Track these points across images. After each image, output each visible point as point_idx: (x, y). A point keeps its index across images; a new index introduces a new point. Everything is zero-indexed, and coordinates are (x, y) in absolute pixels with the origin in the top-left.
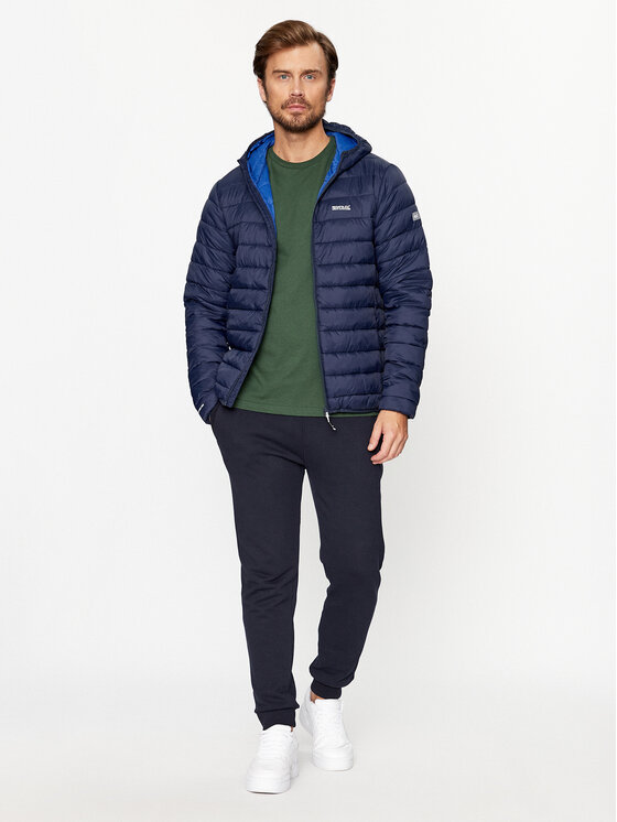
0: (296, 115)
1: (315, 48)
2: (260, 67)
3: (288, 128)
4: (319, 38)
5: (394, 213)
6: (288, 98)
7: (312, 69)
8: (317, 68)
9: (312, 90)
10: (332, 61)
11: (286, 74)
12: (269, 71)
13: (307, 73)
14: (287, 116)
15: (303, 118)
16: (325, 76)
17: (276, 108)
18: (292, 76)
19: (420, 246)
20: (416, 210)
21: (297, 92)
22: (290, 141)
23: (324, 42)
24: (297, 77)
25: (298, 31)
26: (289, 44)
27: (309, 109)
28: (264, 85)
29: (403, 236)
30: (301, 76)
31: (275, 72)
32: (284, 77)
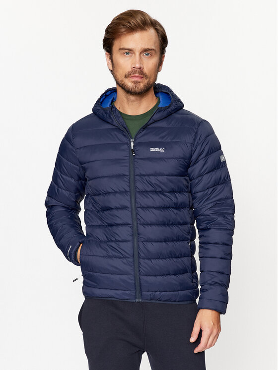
0: (135, 83)
1: (151, 32)
2: (108, 44)
3: (128, 91)
4: (154, 24)
5: (207, 155)
6: (130, 70)
7: (150, 47)
8: (153, 47)
9: (149, 64)
10: (163, 40)
11: (129, 51)
12: (115, 48)
13: (146, 51)
14: (129, 84)
15: (141, 86)
16: (158, 53)
17: (120, 76)
18: (134, 53)
19: (225, 181)
20: (222, 154)
21: (138, 66)
22: (128, 100)
23: (158, 27)
24: (137, 54)
25: (139, 19)
26: (132, 30)
27: (146, 79)
28: (111, 58)
29: (214, 173)
30: (140, 53)
31: (120, 49)
32: (127, 53)
